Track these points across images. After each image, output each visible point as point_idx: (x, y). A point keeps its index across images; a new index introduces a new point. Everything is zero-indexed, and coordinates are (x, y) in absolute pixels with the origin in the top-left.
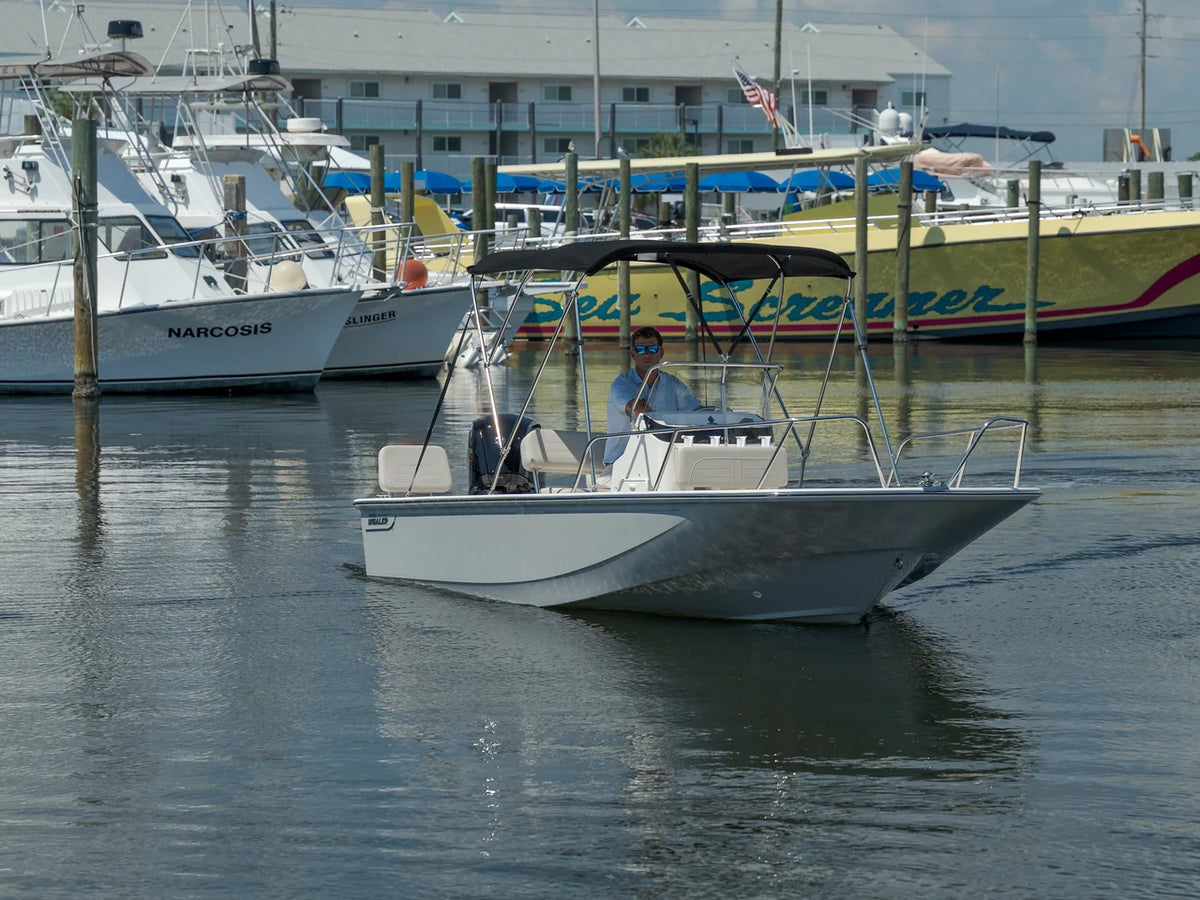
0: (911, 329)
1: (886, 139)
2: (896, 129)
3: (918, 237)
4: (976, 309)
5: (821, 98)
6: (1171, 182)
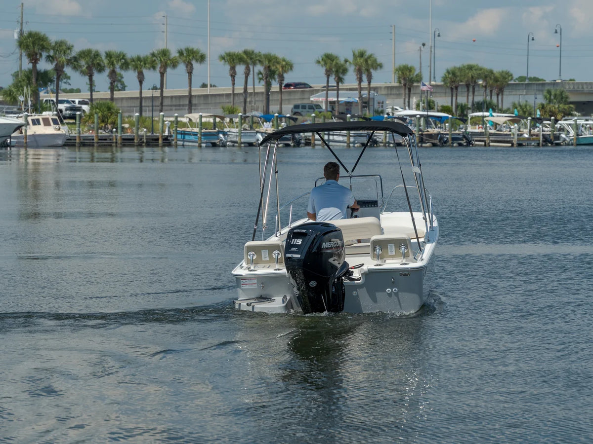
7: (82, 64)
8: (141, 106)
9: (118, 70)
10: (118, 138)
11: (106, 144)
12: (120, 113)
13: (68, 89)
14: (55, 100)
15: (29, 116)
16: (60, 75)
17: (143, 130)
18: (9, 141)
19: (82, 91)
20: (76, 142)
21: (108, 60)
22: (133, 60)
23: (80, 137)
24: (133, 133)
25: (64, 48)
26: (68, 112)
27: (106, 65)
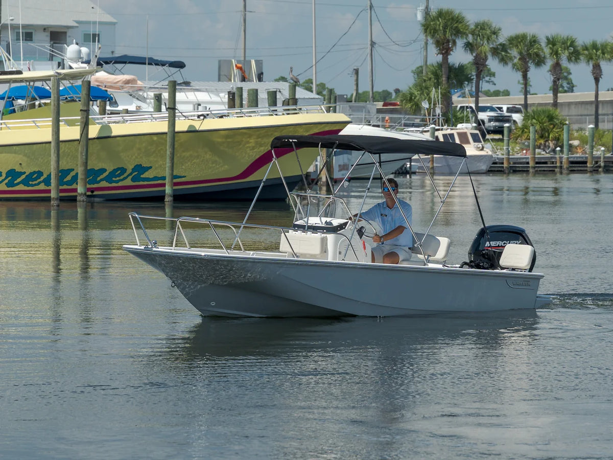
0: (89, 193)
1: (72, 65)
2: (79, 58)
3: (94, 131)
4: (133, 180)
5: (29, 37)
6: (263, 96)
7: (513, 55)
8: (597, 115)
9: (564, 63)
10: (564, 160)
11: (546, 169)
12: (566, 124)
13: (492, 91)
14: (473, 106)
15: (438, 130)
16: (482, 70)
17: (600, 149)
18: (408, 166)
19: (511, 93)
20: (503, 167)
21: (550, 48)
22: (586, 48)
23: (508, 159)
24: (586, 153)
25: (488, 32)
26: (493, 124)
27: (548, 56)
